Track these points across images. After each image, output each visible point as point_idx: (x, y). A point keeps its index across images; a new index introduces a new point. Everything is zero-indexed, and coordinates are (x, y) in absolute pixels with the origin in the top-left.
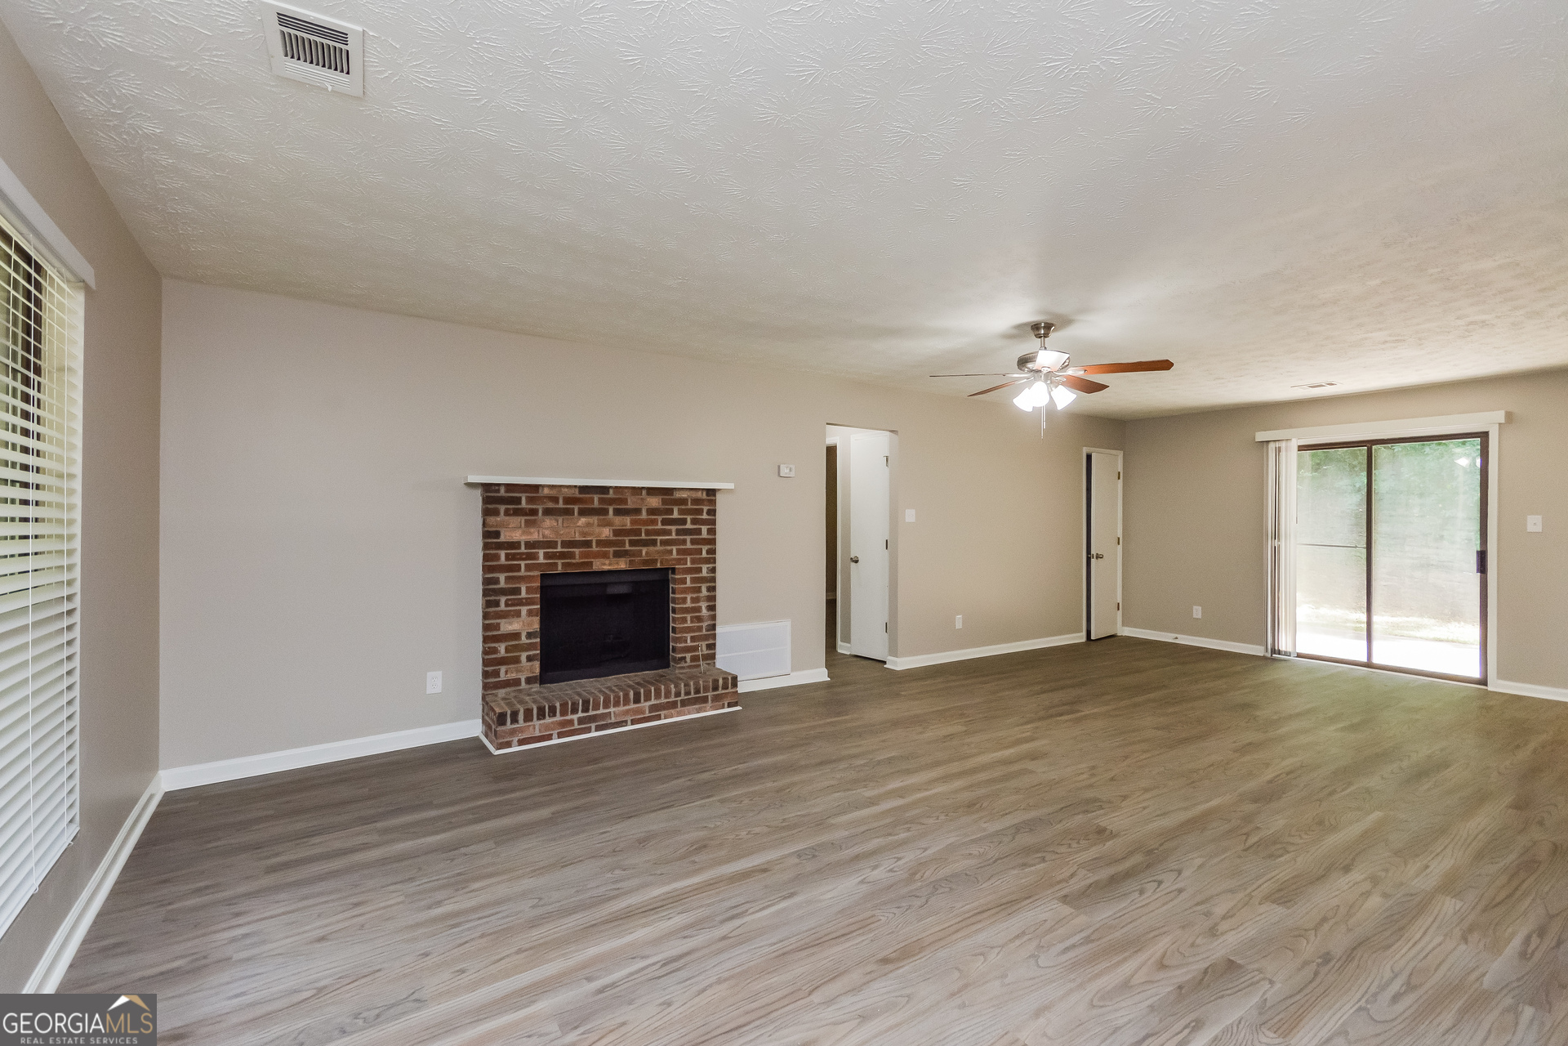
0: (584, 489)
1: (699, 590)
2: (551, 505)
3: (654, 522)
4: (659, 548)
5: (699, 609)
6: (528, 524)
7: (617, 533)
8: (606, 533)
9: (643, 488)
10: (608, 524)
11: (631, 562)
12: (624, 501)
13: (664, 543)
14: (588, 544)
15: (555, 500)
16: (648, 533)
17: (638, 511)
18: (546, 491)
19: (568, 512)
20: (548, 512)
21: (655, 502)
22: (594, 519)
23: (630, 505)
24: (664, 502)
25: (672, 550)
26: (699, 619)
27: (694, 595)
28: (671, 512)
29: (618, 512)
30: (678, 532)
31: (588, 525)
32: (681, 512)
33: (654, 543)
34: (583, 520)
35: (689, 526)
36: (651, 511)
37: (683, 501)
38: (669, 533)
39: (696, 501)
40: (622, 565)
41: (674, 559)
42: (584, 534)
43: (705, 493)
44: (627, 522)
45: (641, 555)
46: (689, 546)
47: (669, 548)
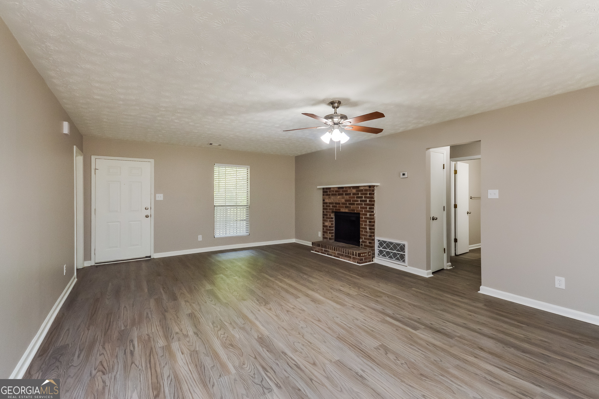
0: (339, 188)
1: (366, 222)
2: (333, 193)
3: (354, 197)
4: (356, 206)
5: (366, 229)
6: (329, 198)
7: (346, 201)
8: (343, 201)
9: (352, 187)
10: (343, 198)
11: (349, 210)
12: (347, 191)
13: (357, 204)
14: (339, 204)
15: (333, 191)
16: (353, 201)
17: (350, 194)
18: (332, 189)
19: (335, 195)
20: (332, 195)
21: (354, 191)
22: (341, 197)
23: (348, 192)
24: (357, 191)
25: (359, 207)
26: (366, 232)
27: (365, 223)
28: (358, 194)
29: (346, 194)
30: (361, 201)
31: (340, 198)
32: (361, 194)
33: (354, 204)
34: (339, 197)
35: (363, 199)
36: (354, 194)
37: (362, 190)
38: (357, 201)
39: (366, 190)
40: (347, 211)
41: (360, 210)
42: (338, 201)
43: (368, 187)
44: (347, 197)
45: (351, 208)
46: (363, 206)
47: (358, 206)
